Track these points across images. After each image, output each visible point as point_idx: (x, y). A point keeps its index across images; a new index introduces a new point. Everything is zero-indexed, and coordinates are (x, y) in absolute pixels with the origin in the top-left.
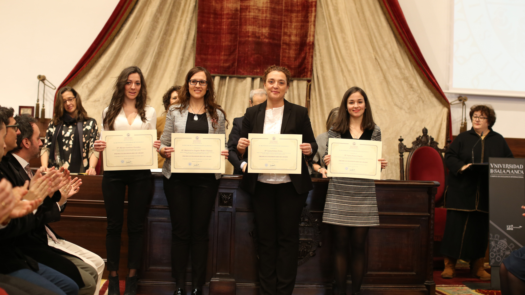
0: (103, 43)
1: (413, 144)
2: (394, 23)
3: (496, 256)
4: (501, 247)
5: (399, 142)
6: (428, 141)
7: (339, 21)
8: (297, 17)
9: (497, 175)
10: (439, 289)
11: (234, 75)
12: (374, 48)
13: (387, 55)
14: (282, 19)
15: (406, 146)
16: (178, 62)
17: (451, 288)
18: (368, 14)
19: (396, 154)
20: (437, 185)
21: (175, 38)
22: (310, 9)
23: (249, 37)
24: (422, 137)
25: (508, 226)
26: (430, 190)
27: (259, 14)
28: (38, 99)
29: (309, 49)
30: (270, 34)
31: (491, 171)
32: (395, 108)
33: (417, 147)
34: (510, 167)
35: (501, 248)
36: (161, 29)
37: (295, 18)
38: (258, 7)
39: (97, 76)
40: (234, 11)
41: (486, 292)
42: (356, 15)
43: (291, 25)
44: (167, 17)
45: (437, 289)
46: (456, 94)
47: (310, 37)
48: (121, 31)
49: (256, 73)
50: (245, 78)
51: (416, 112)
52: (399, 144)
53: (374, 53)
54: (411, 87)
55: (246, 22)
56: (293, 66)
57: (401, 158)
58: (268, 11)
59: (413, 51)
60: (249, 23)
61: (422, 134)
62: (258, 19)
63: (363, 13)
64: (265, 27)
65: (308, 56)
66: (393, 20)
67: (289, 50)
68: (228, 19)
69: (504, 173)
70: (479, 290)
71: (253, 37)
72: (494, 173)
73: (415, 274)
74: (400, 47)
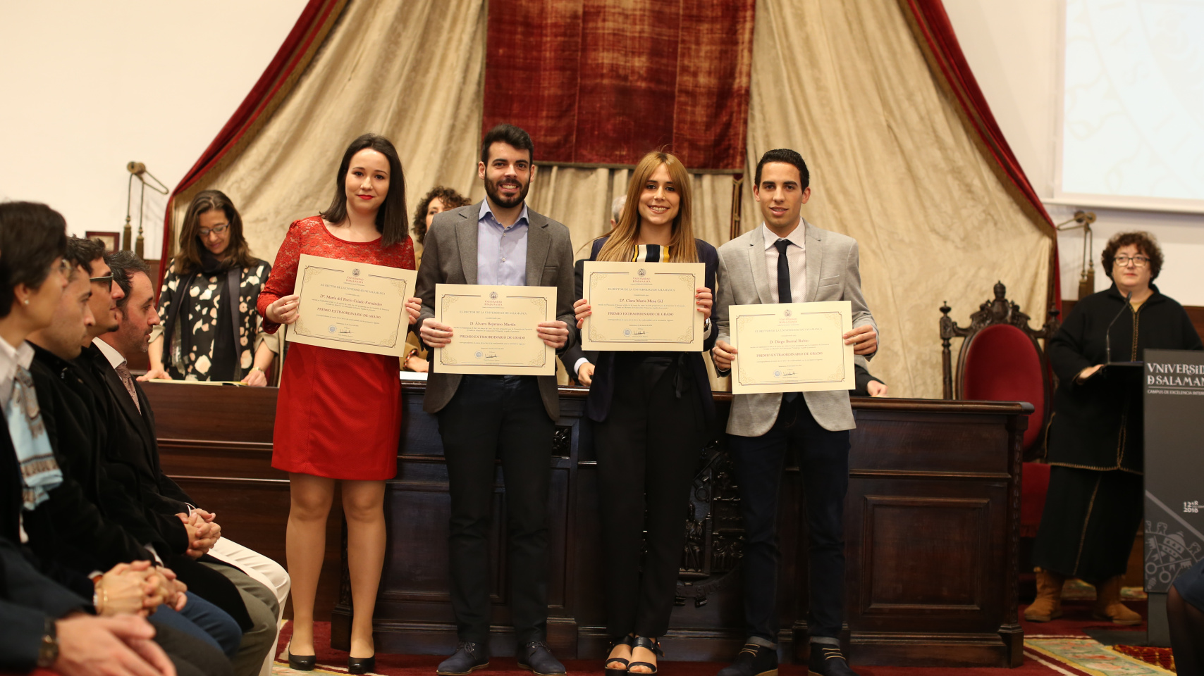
0: (276, 91)
1: (973, 320)
2: (931, 46)
3: (1160, 570)
4: (1170, 551)
5: (942, 315)
6: (1006, 312)
7: (807, 41)
8: (712, 31)
9: (1163, 389)
10: (1031, 644)
11: (569, 164)
12: (885, 103)
13: (913, 118)
14: (678, 37)
15: (955, 324)
16: (444, 133)
17: (1058, 641)
18: (871, 26)
19: (935, 343)
20: (1029, 412)
21: (437, 80)
22: (741, 14)
23: (602, 76)
24: (993, 304)
25: (1187, 504)
26: (1013, 420)
27: (625, 26)
28: (129, 217)
29: (739, 105)
30: (649, 70)
31: (1149, 380)
32: (933, 237)
33: (982, 325)
34: (1192, 371)
35: (1172, 554)
36: (406, 59)
37: (707, 33)
38: (623, 9)
39: (262, 164)
40: (570, 17)
41: (1136, 650)
42: (844, 27)
43: (698, 51)
44: (420, 31)
45: (1026, 644)
46: (1069, 207)
47: (740, 77)
48: (314, 63)
49: (618, 158)
50: (593, 169)
51: (979, 248)
52: (942, 319)
53: (886, 113)
54: (969, 189)
55: (596, 44)
56: (702, 143)
57: (946, 351)
58: (646, 18)
59: (973, 110)
60: (603, 45)
61: (992, 297)
62: (623, 36)
63: (861, 23)
64: (640, 54)
65: (737, 120)
66: (928, 40)
67: (694, 105)
68: (556, 36)
69: (1178, 383)
70: (1120, 646)
71: (611, 77)
72: (1155, 384)
73: (978, 608)
74: (943, 99)
